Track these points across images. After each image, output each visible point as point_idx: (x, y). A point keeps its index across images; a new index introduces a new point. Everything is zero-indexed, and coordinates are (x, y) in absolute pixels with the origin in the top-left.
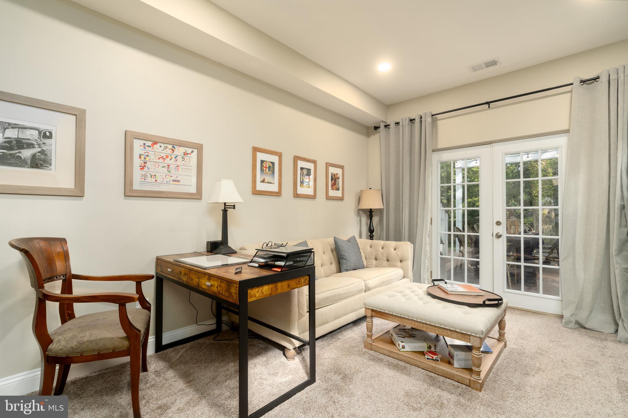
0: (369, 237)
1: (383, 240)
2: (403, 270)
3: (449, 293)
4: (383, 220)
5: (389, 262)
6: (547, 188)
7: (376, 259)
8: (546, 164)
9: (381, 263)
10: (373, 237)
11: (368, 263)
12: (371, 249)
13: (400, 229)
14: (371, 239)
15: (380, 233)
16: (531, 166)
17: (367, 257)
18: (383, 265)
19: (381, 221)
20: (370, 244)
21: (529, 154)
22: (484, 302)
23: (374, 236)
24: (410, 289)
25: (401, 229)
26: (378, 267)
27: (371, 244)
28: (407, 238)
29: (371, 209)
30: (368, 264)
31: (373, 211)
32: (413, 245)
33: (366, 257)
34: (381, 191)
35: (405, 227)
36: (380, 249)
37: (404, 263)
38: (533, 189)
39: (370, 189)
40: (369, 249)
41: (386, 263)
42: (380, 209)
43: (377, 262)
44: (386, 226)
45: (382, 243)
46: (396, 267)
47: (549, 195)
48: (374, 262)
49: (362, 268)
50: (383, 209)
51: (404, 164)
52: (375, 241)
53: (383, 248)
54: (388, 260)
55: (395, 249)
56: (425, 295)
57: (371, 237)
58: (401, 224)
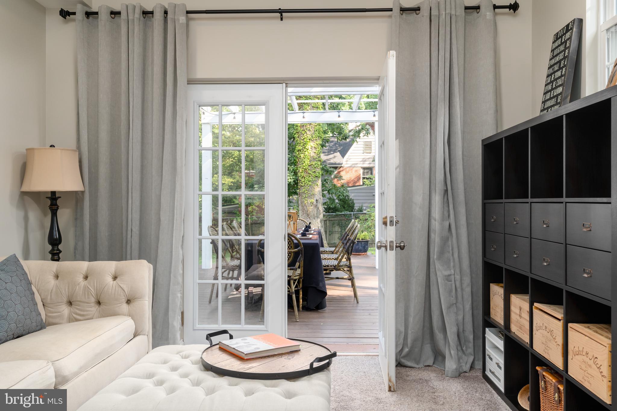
0: (50, 256)
1: (83, 260)
2: (133, 320)
3: (245, 358)
4: (82, 215)
5: (102, 307)
6: (315, 166)
7: (70, 303)
8: (314, 131)
9: (84, 311)
10: (58, 254)
11: (50, 314)
12: (57, 282)
13: (122, 233)
14: (53, 260)
15: (76, 244)
16: (297, 132)
17: (49, 300)
18: (87, 315)
19: (78, 218)
20: (55, 271)
21: (305, 112)
22: (312, 365)
23: (60, 252)
24: (165, 362)
25: (124, 235)
26: (77, 320)
27: (57, 271)
28: (136, 253)
29: (53, 193)
30: (50, 317)
31: (60, 197)
32: (151, 266)
33: (44, 301)
34: (77, 153)
35: (134, 229)
36: (80, 279)
37: (135, 305)
38: (300, 166)
39: (51, 146)
40: (52, 282)
41: (94, 309)
42: (76, 192)
43: (73, 309)
44: (90, 229)
45: (84, 265)
46: (119, 315)
47: (317, 175)
48: (65, 310)
49: (38, 328)
50: (83, 192)
51: (131, 99)
52: (65, 265)
53: (86, 278)
54: (99, 303)
55: (115, 278)
56: (202, 370)
57: (55, 256)
58: (124, 223)
